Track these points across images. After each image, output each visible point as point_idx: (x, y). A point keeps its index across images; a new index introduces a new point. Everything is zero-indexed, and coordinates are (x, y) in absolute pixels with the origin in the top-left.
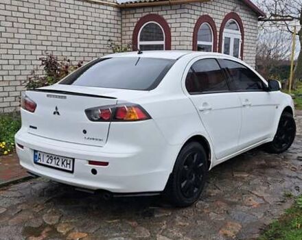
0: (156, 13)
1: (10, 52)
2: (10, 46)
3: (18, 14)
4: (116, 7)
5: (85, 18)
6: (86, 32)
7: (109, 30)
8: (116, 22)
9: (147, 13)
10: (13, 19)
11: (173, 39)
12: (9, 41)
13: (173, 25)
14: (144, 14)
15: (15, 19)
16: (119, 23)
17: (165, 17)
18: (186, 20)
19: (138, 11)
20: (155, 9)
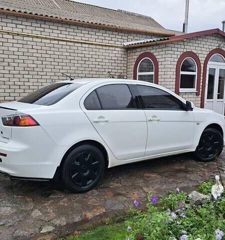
0: (149, 51)
1: (39, 80)
2: (40, 77)
3: (46, 56)
4: (123, 48)
5: (97, 57)
6: (97, 66)
7: (116, 65)
8: (122, 59)
9: (144, 52)
10: (42, 59)
11: (160, 70)
12: (39, 73)
13: (160, 60)
14: (142, 52)
15: (44, 59)
16: (126, 59)
17: (155, 54)
18: (169, 56)
19: (138, 50)
20: (148, 48)
